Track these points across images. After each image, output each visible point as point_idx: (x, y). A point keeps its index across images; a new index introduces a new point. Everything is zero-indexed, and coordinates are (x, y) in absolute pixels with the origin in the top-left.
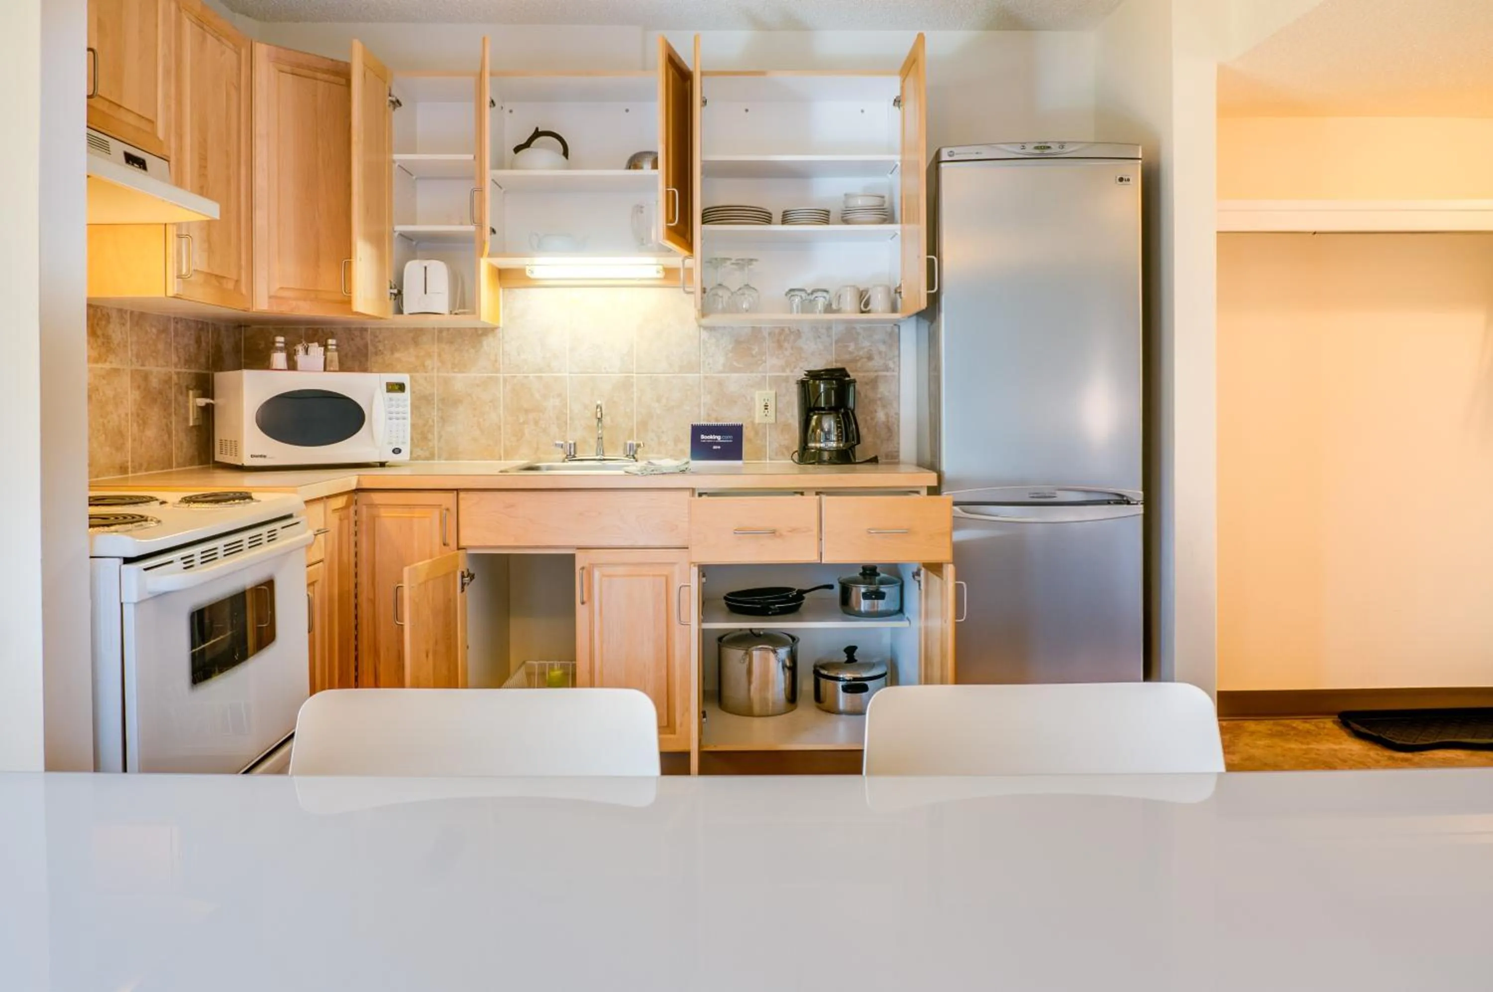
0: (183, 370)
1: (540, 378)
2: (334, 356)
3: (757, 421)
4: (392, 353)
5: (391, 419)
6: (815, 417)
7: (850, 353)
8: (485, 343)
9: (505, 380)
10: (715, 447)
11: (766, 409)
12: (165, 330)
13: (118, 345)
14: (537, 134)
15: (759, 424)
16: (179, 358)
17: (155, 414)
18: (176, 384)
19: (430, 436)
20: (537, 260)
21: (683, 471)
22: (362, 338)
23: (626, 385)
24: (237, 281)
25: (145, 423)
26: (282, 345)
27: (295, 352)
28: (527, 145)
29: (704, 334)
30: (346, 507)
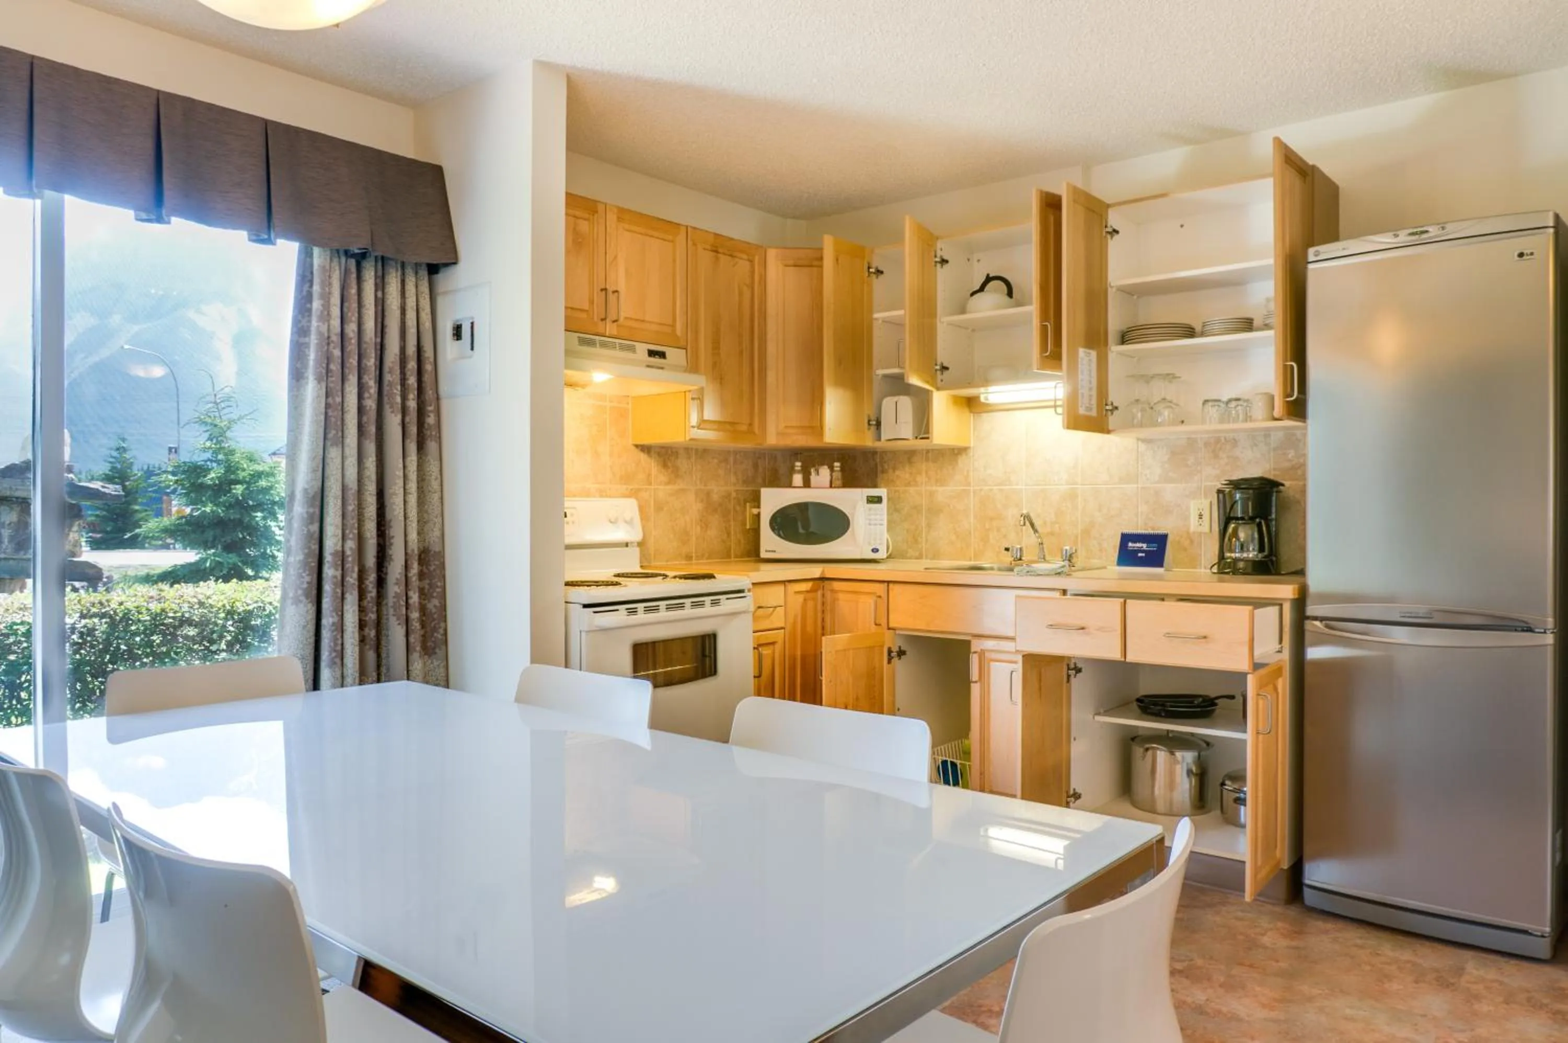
0: (741, 488)
1: (1001, 490)
2: (837, 475)
3: (1192, 529)
4: (894, 471)
5: (870, 524)
6: (1233, 525)
7: (1290, 461)
8: (960, 461)
9: (974, 492)
10: (1140, 555)
11: (1201, 518)
12: (726, 460)
13: (685, 472)
14: (989, 279)
15: (1194, 533)
16: (737, 479)
17: (715, 520)
18: (734, 498)
19: (920, 540)
20: (991, 389)
21: (1059, 574)
22: (874, 460)
23: (1072, 496)
24: (751, 425)
25: (707, 526)
26: (799, 468)
27: (810, 474)
28: (982, 289)
29: (1142, 447)
30: (812, 591)
